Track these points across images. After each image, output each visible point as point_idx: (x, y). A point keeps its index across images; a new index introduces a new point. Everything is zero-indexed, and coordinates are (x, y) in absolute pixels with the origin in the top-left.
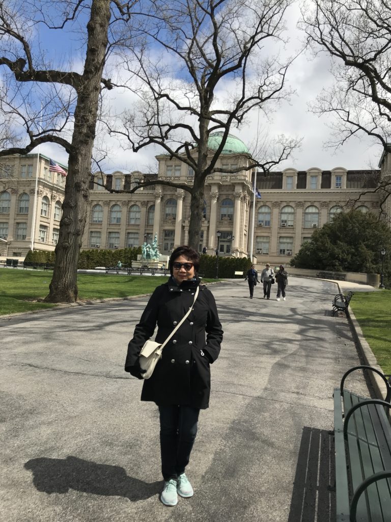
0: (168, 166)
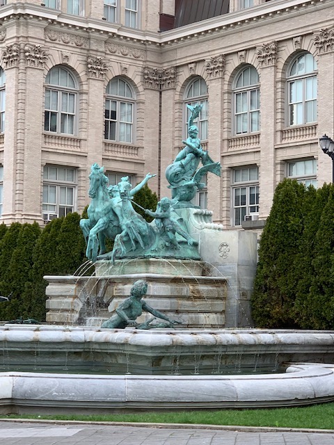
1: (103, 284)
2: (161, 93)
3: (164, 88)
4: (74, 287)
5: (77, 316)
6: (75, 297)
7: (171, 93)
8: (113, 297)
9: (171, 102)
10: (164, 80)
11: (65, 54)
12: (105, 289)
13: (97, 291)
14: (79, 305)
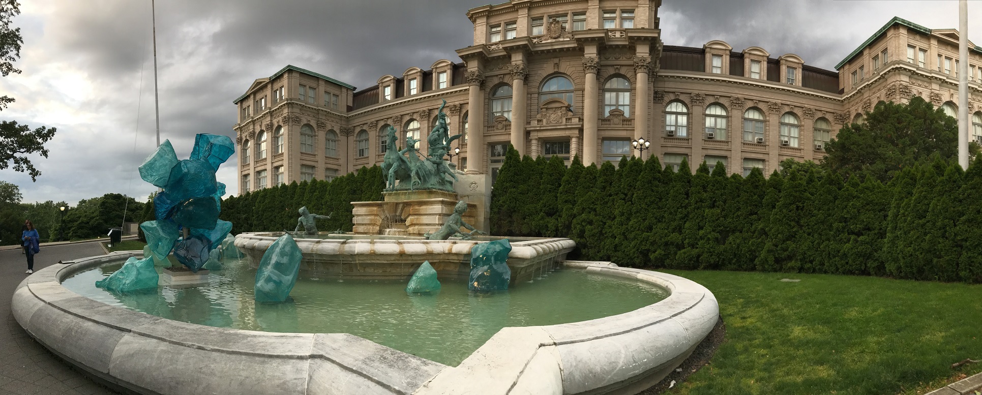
0: (491, 27)
1: (401, 206)
2: (348, 137)
3: (349, 135)
4: (375, 208)
5: (378, 228)
6: (376, 215)
7: (352, 137)
8: (410, 215)
9: (352, 141)
10: (349, 132)
11: (308, 120)
12: (402, 210)
13: (396, 211)
14: (379, 221)
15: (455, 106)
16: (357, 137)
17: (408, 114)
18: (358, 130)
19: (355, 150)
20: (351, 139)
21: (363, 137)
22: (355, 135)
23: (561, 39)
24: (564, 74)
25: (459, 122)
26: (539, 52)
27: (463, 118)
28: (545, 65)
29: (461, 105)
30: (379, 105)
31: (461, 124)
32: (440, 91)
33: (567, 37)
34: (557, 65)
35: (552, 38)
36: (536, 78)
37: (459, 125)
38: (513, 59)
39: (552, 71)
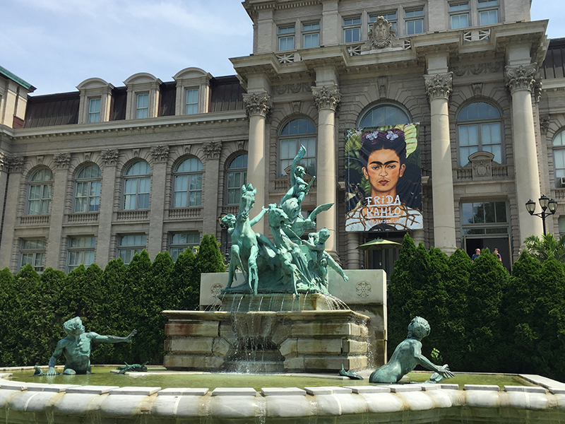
0: (281, 27)
2: (8, 176)
3: (12, 171)
7: (19, 176)
9: (17, 183)
10: (12, 165)
15: (213, 144)
16: (27, 177)
17: (132, 149)
18: (31, 164)
19: (21, 200)
20: (16, 179)
21: (42, 178)
22: (25, 173)
23: (390, 49)
24: (394, 101)
25: (219, 171)
26: (358, 69)
27: (225, 165)
28: (366, 89)
29: (223, 143)
30: (76, 128)
31: (222, 174)
32: (189, 118)
33: (398, 46)
34: (383, 88)
35: (376, 47)
36: (353, 108)
37: (219, 176)
38: (319, 78)
39: (375, 98)
